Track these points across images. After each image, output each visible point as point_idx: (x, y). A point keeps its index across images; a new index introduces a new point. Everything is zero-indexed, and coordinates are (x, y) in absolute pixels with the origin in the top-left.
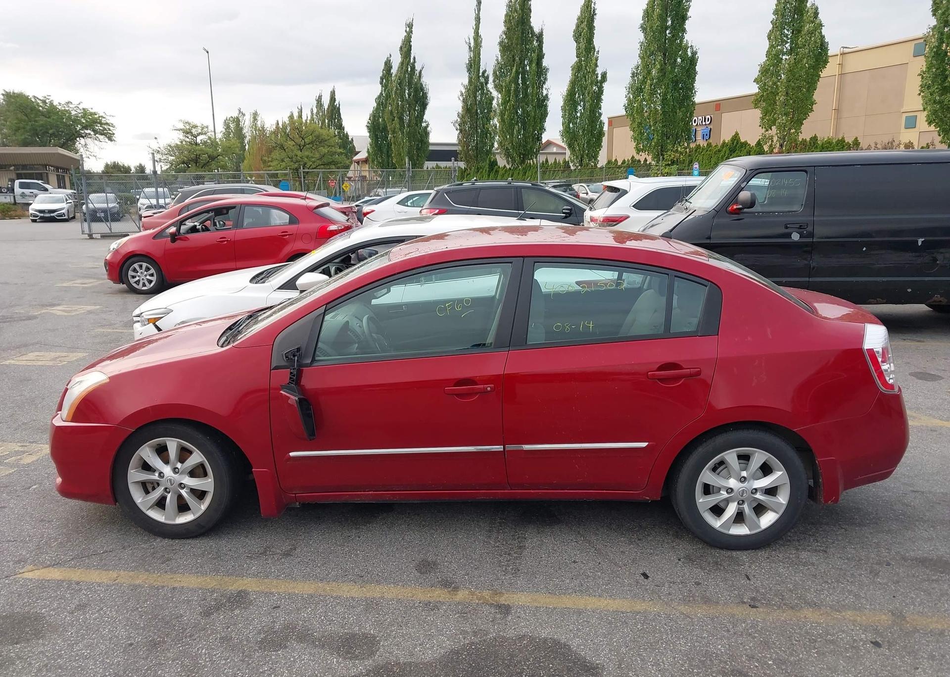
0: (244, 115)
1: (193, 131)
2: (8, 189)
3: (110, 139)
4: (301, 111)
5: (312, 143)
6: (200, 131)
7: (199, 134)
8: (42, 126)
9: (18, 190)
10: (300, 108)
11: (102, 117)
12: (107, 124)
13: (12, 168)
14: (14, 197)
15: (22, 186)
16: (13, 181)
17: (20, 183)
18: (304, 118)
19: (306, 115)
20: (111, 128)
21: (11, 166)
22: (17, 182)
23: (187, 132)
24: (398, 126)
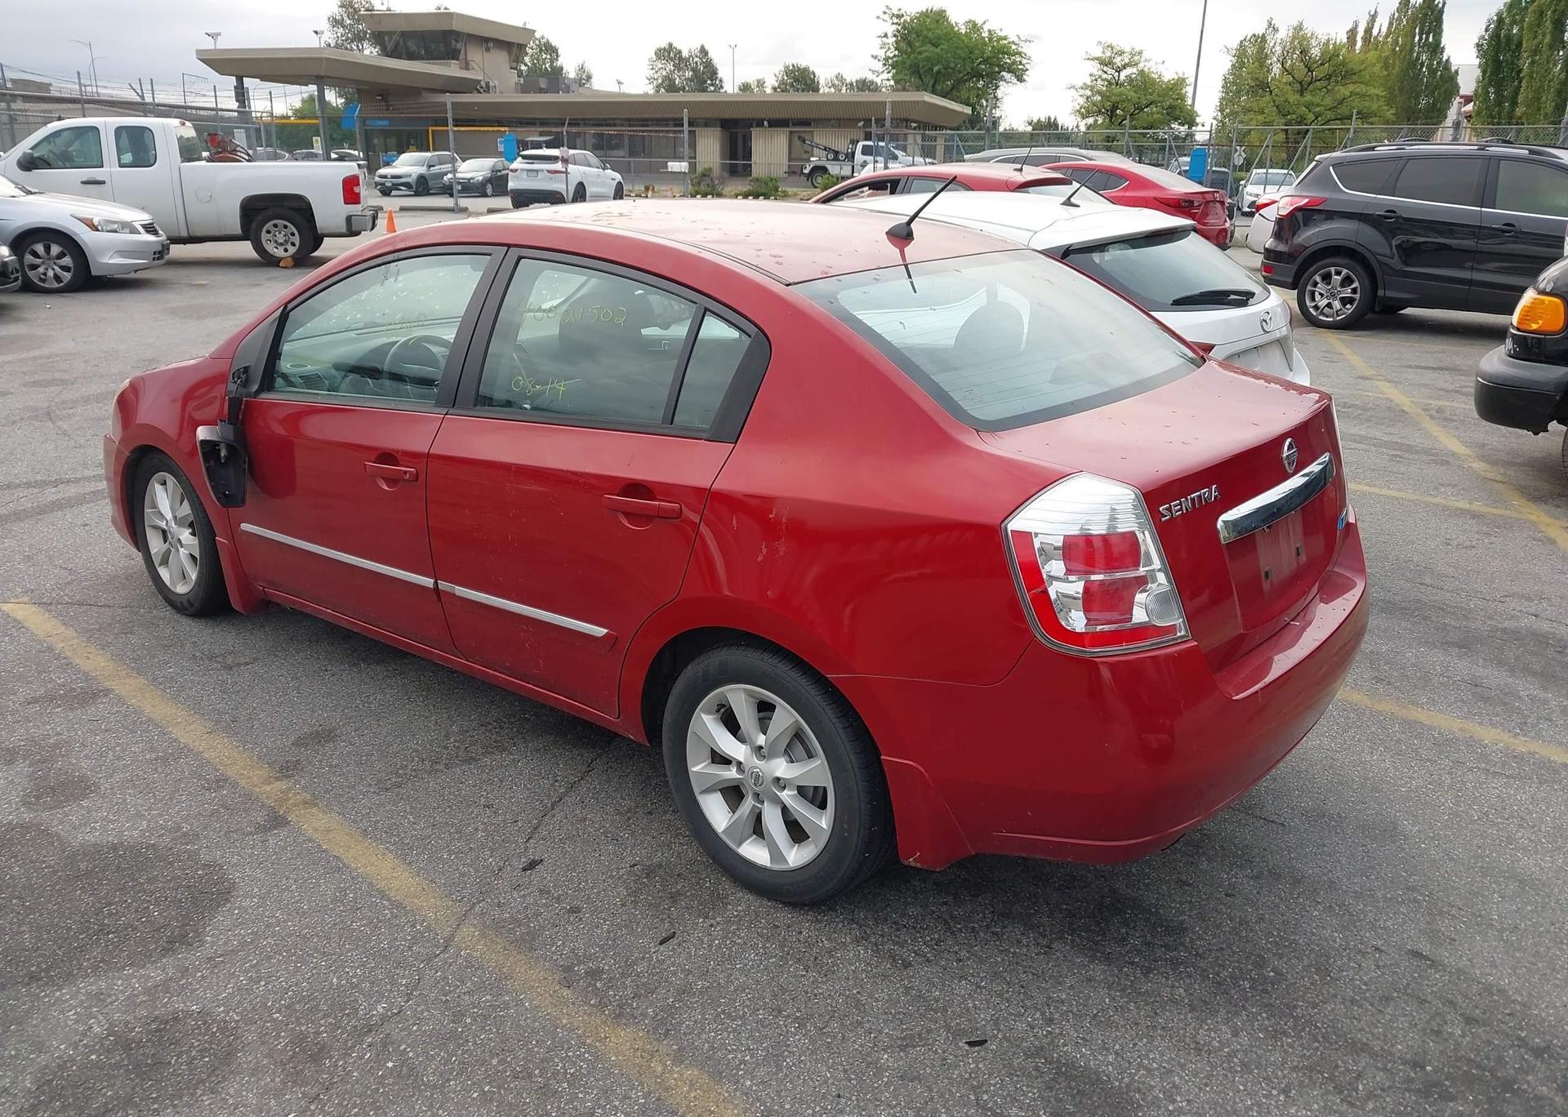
0: (1276, 30)
1: (1118, 61)
2: (847, 155)
3: (1020, 79)
4: (1373, 18)
5: (1328, 77)
6: (1127, 61)
7: (1124, 67)
8: (927, 59)
9: (859, 157)
10: (1372, 13)
11: (1013, 43)
12: (1020, 54)
13: (861, 124)
14: (853, 167)
15: (866, 151)
16: (855, 142)
17: (864, 146)
18: (1375, 32)
19: (1382, 25)
20: (1024, 61)
21: (860, 120)
22: (860, 145)
23: (1105, 63)
24: (1548, 39)
